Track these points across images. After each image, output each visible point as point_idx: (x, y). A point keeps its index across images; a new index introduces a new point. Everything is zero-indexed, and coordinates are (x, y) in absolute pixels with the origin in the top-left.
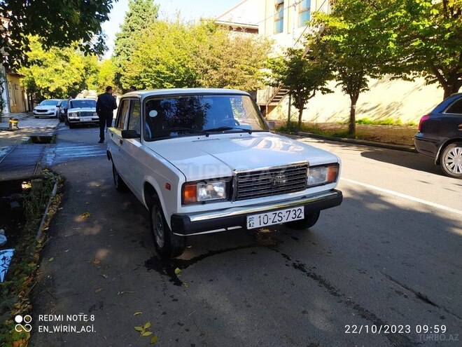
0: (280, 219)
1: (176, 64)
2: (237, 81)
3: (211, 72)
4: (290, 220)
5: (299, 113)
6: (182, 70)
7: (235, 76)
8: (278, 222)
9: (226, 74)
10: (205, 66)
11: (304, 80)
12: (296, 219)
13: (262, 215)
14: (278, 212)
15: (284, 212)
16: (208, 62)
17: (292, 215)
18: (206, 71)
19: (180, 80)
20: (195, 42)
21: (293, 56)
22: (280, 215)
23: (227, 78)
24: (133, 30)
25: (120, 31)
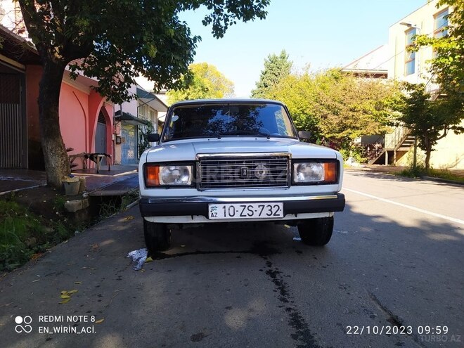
0: (251, 213)
1: (298, 111)
2: (358, 125)
3: (331, 116)
4: (264, 216)
5: (426, 156)
6: (303, 117)
7: (356, 120)
8: (248, 217)
9: (346, 118)
10: (325, 111)
11: (429, 118)
12: (272, 216)
13: (228, 206)
14: (247, 205)
15: (255, 206)
16: (328, 107)
17: (266, 210)
18: (325, 117)
19: (300, 127)
20: (318, 90)
21: (412, 92)
22: (250, 208)
23: (348, 122)
24: (267, 86)
25: (255, 88)
